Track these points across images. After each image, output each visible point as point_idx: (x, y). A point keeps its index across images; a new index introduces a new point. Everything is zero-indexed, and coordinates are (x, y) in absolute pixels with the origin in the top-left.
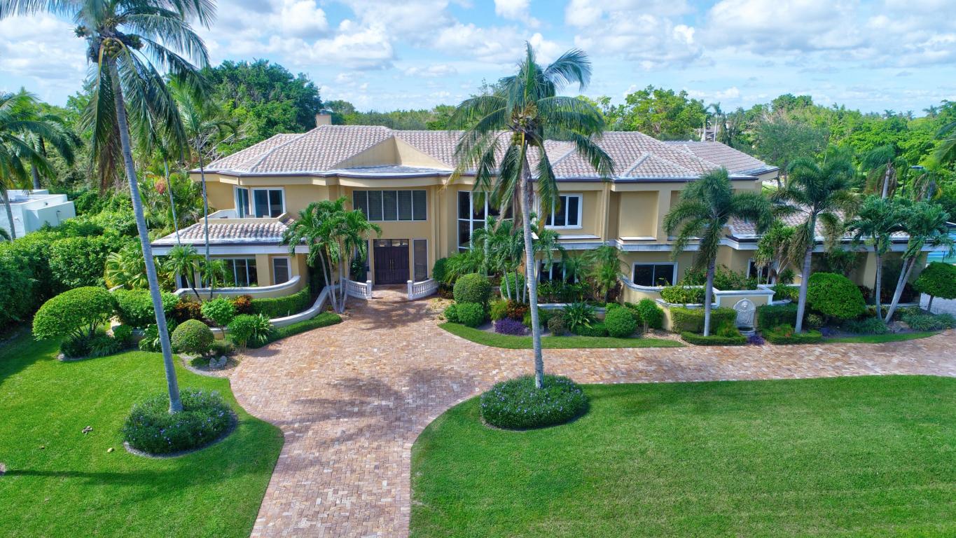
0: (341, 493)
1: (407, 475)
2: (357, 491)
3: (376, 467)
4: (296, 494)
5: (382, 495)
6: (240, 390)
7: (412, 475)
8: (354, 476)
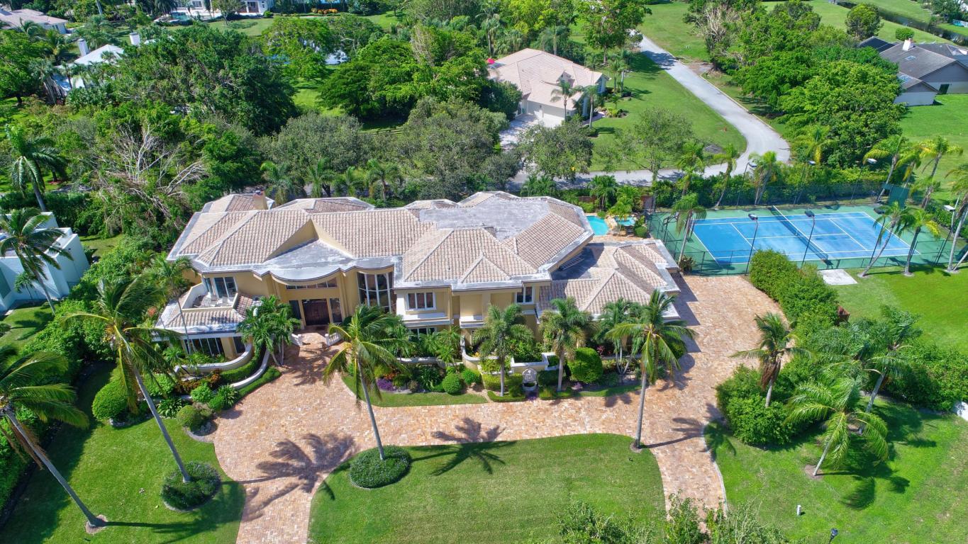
0: (274, 534)
1: (307, 521)
2: (281, 532)
3: (292, 515)
4: (252, 535)
5: (293, 535)
6: (221, 453)
7: (310, 521)
8: (282, 522)
